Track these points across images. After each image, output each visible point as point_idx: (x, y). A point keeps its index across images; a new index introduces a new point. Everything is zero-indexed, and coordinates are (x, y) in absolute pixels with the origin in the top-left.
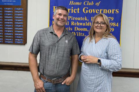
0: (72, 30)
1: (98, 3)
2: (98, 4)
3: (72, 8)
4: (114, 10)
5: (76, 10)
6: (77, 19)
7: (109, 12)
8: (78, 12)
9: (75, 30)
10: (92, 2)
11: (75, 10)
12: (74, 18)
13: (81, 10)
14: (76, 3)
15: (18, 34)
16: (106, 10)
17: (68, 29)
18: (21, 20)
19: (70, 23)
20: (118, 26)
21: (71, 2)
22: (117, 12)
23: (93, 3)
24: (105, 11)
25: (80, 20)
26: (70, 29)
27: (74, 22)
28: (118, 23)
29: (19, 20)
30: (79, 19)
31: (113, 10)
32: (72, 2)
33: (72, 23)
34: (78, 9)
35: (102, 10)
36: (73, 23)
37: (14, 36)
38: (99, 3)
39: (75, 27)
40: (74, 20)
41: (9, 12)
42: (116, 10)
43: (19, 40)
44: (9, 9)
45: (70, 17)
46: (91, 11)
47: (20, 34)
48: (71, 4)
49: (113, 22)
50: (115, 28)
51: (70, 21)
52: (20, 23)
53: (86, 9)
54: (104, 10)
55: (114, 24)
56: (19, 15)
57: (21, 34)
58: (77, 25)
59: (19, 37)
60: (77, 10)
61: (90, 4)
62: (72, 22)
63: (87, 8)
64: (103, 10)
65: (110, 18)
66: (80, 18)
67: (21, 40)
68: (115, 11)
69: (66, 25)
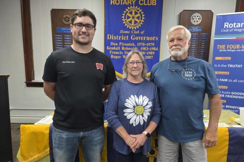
0: (122, 53)
1: (143, 31)
2: (142, 33)
3: (122, 35)
6: (126, 45)
7: (151, 39)
8: (127, 39)
12: (124, 44)
13: (129, 38)
14: (126, 32)
16: (149, 37)
17: (120, 53)
19: (121, 48)
21: (121, 30)
22: (157, 39)
23: (138, 32)
28: (157, 48)
30: (128, 45)
31: (154, 38)
33: (123, 48)
35: (146, 37)
41: (68, 38)
44: (68, 36)
45: (121, 43)
46: (137, 38)
49: (154, 47)
50: (156, 51)
51: (121, 46)
53: (133, 37)
55: (154, 49)
58: (127, 50)
60: (126, 37)
61: (136, 33)
65: (152, 43)
68: (155, 39)
69: (118, 49)
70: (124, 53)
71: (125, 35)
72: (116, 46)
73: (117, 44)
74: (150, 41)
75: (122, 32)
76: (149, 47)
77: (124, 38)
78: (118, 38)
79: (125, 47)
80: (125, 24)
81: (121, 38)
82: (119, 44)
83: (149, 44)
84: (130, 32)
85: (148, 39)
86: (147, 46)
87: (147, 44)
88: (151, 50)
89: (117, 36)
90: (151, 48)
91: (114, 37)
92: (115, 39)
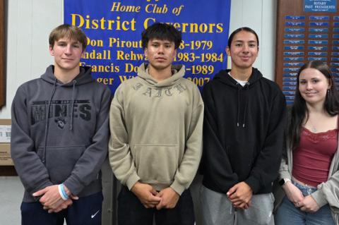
0: (118, 70)
1: (178, 8)
2: (177, 11)
3: (118, 18)
4: (214, 25)
5: (128, 23)
6: (129, 44)
7: (203, 30)
8: (133, 29)
9: (127, 71)
10: (165, 6)
11: (126, 23)
12: (123, 42)
13: (139, 25)
14: (128, 7)
16: (196, 25)
17: (110, 69)
19: (114, 55)
20: (221, 60)
21: (114, 4)
22: (219, 30)
23: (165, 9)
24: (194, 26)
25: (136, 46)
26: (114, 69)
27: (123, 53)
28: (221, 55)
30: (135, 44)
31: (211, 25)
32: (116, 5)
33: (120, 55)
34: (133, 22)
35: (187, 25)
36: (120, 53)
38: (180, 8)
39: (127, 65)
40: (123, 46)
42: (218, 27)
45: (113, 40)
48: (115, 8)
49: (211, 51)
51: (114, 50)
54: (192, 25)
55: (214, 57)
58: (132, 59)
60: (130, 24)
61: (159, 11)
62: (118, 52)
63: (154, 20)
64: (189, 26)
65: (205, 42)
66: (137, 43)
68: (215, 28)
69: (105, 58)
70: (123, 68)
71: (126, 16)
72: (99, 50)
73: (100, 43)
74: (200, 36)
76: (198, 52)
77: (121, 26)
78: (106, 25)
79: (126, 50)
81: (114, 26)
82: (106, 43)
83: (199, 44)
84: (143, 10)
85: (195, 28)
86: (193, 48)
87: (193, 42)
88: (203, 60)
89: (103, 21)
90: (203, 55)
91: (93, 23)
92: (95, 27)
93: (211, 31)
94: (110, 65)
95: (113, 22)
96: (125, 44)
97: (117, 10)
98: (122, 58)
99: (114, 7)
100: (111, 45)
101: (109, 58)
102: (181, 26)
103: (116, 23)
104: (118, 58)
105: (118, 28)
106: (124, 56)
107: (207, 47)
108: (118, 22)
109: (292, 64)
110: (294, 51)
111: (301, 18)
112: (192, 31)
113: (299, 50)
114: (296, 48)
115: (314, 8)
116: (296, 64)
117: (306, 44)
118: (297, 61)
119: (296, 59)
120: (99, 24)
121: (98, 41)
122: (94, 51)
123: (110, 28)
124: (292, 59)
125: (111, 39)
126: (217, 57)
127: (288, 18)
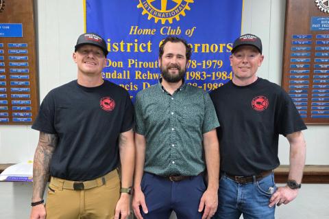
0: (137, 88)
1: (191, 29)
2: (190, 32)
3: (136, 41)
4: (224, 45)
5: (145, 45)
6: (146, 64)
7: (214, 49)
8: (149, 50)
10: (179, 27)
11: (143, 45)
12: (140, 63)
14: (145, 30)
15: (18, 102)
16: (208, 45)
17: (129, 88)
18: (24, 70)
19: (133, 75)
21: (132, 27)
22: (229, 50)
23: (179, 30)
24: (206, 46)
25: (153, 67)
26: (133, 88)
27: (140, 73)
28: (231, 74)
29: (20, 70)
30: (151, 65)
31: (221, 46)
32: (134, 28)
33: (138, 75)
34: (149, 44)
35: (199, 45)
37: (10, 105)
38: (193, 30)
39: (144, 84)
42: (228, 47)
43: (21, 114)
45: (131, 62)
47: (23, 102)
48: (133, 32)
49: (221, 70)
51: (133, 70)
52: (21, 76)
54: (203, 45)
55: (224, 75)
56: (19, 58)
57: (27, 102)
58: (149, 78)
59: (22, 108)
60: (147, 46)
61: (173, 33)
62: (137, 72)
64: (201, 46)
65: (216, 61)
66: (153, 63)
67: (27, 114)
68: (225, 48)
69: (125, 77)
70: (140, 87)
72: (120, 70)
73: (121, 64)
74: (211, 56)
75: (134, 30)
76: (209, 71)
77: (139, 48)
78: (125, 47)
79: (143, 70)
80: (141, 9)
81: (132, 48)
82: (126, 64)
83: (210, 63)
84: (158, 32)
85: (206, 48)
86: (204, 67)
87: (204, 62)
88: (214, 79)
89: (122, 44)
90: (214, 73)
91: (114, 46)
92: (115, 49)
93: (221, 51)
94: (129, 84)
95: (132, 44)
96: (142, 65)
97: (135, 33)
98: (140, 78)
99: (132, 30)
100: (130, 66)
101: (128, 78)
102: (194, 46)
103: (134, 45)
104: (137, 78)
105: (136, 50)
106: (141, 76)
107: (217, 66)
108: (136, 44)
109: (297, 82)
110: (300, 69)
111: (308, 37)
112: (203, 51)
113: (305, 68)
114: (302, 66)
115: (321, 27)
116: (301, 82)
117: (312, 63)
118: (302, 79)
119: (302, 77)
120: (119, 46)
121: (119, 63)
122: (115, 71)
123: (129, 50)
124: (298, 77)
125: (129, 60)
126: (227, 75)
127: (295, 37)
